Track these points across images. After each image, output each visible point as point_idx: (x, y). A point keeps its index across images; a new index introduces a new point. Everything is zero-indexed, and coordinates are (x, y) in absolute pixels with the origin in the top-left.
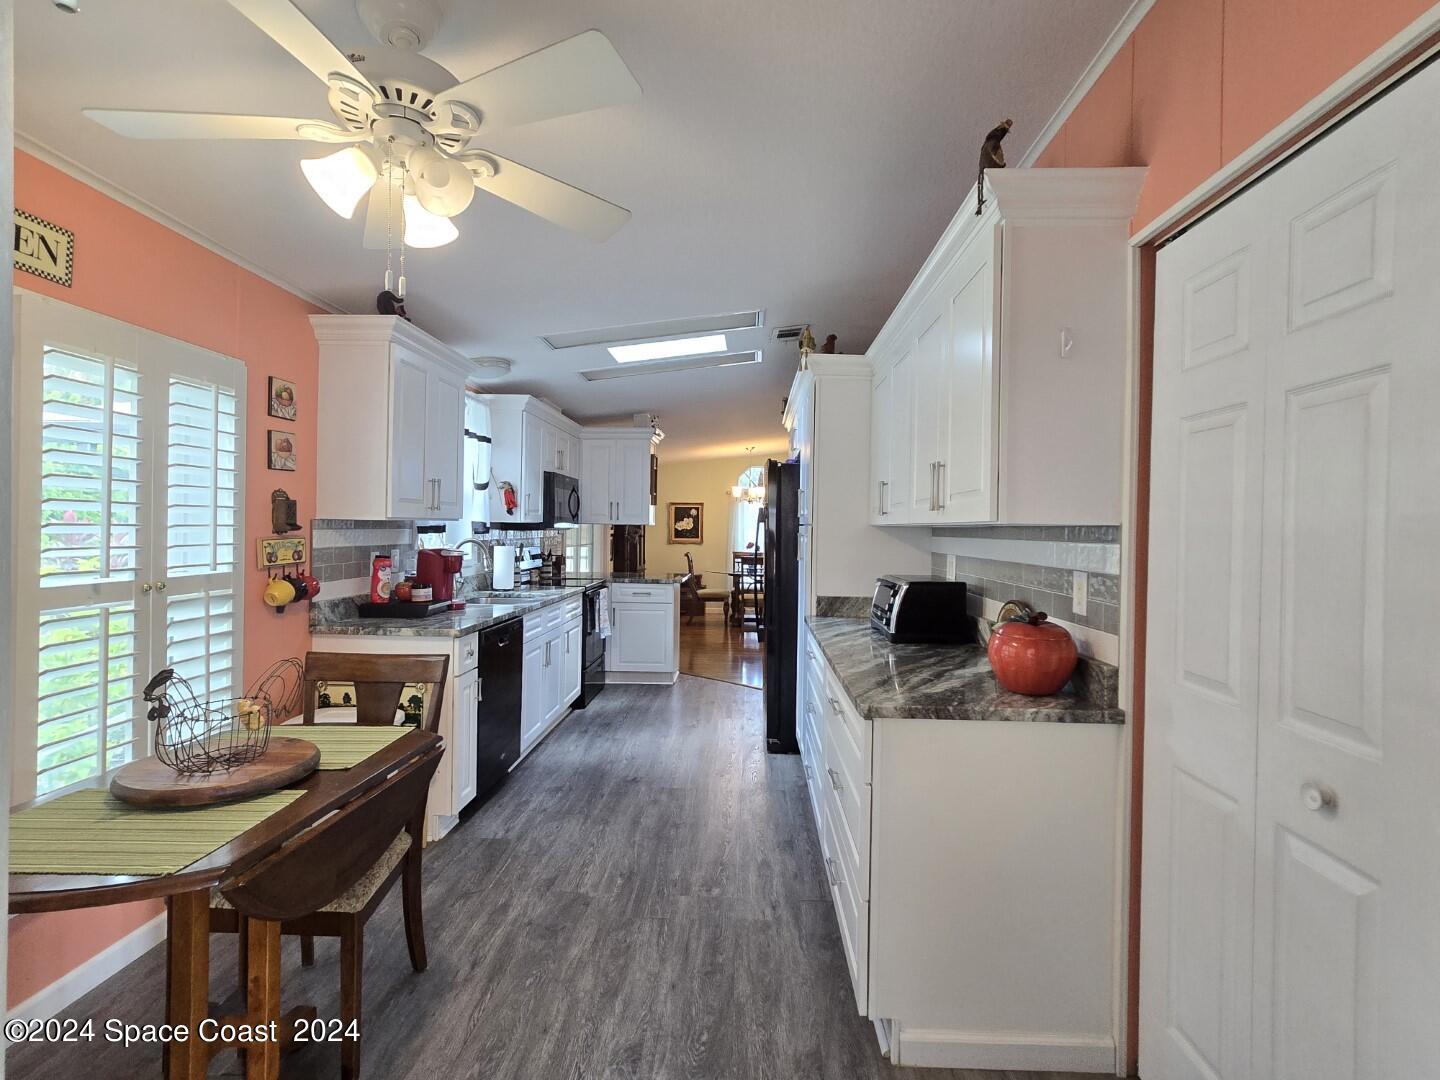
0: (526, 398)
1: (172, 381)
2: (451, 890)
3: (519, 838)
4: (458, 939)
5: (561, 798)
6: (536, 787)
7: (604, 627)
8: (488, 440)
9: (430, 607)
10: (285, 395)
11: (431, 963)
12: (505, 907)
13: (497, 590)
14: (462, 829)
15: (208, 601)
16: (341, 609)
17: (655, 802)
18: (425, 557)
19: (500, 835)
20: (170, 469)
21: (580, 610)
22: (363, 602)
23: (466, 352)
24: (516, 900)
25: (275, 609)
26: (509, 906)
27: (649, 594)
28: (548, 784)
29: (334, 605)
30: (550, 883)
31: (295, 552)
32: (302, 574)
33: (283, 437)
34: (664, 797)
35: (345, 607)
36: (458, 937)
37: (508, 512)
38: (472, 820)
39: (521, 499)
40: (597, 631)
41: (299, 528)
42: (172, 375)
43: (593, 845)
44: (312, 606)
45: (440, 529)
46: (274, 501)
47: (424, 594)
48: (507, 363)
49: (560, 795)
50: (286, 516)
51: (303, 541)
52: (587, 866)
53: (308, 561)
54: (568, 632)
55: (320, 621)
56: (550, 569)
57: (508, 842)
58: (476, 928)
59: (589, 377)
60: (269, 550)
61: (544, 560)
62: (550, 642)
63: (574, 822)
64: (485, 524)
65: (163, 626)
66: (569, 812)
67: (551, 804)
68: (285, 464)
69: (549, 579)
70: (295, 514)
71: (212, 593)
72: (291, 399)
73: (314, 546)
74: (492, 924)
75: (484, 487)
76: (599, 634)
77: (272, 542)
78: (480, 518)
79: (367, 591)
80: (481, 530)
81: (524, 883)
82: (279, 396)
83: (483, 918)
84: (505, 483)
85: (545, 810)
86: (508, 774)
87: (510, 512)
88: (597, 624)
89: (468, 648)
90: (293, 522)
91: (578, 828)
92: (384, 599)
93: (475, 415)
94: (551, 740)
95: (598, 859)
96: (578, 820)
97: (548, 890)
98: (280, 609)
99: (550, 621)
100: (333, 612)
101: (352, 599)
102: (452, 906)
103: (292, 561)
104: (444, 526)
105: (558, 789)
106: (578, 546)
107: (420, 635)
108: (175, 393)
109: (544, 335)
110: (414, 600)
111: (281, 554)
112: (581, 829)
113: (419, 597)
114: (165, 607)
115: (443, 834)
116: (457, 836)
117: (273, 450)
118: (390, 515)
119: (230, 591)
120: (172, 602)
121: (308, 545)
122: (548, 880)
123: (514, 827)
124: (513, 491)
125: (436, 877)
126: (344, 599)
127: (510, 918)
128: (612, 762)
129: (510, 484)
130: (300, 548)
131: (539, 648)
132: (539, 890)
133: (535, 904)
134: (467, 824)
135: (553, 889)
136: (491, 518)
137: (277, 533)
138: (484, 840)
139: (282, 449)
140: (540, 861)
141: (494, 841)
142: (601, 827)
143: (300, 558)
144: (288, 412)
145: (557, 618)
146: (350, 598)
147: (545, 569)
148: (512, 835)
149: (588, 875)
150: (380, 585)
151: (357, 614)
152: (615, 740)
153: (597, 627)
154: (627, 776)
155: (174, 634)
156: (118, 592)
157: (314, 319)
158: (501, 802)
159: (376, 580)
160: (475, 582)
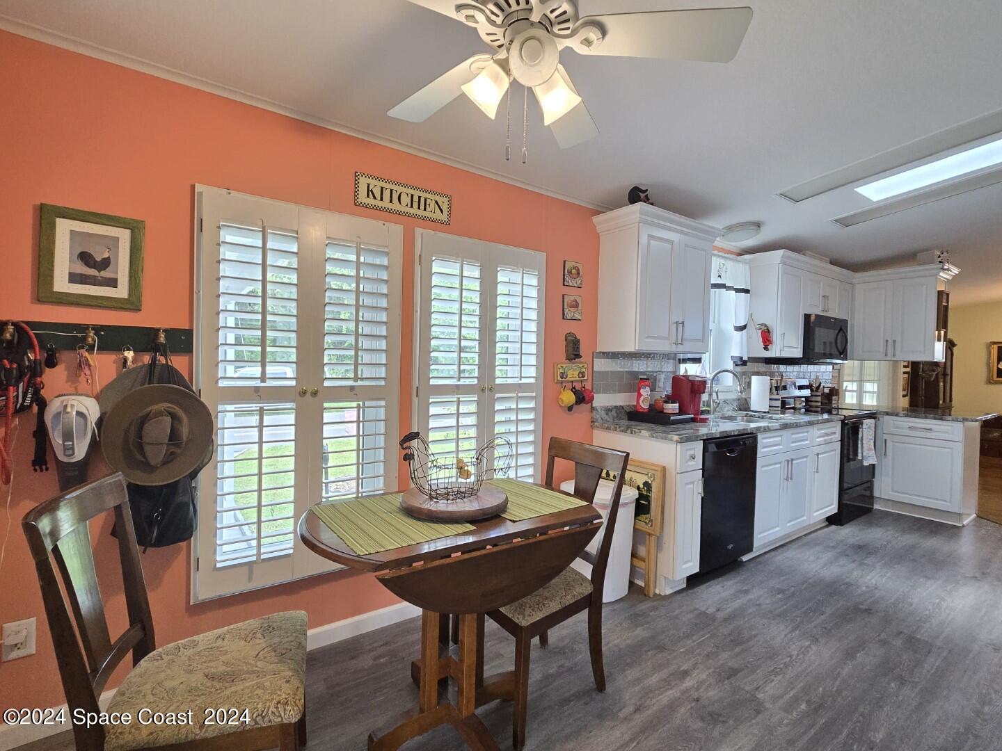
0: (781, 252)
1: (499, 269)
2: (653, 637)
3: (725, 620)
4: (638, 680)
5: (780, 600)
6: (761, 582)
7: (867, 455)
8: (747, 291)
9: (672, 418)
10: (574, 271)
11: (609, 688)
12: (685, 674)
13: (753, 411)
14: (685, 594)
15: (518, 399)
16: (614, 413)
17: (884, 643)
18: (677, 381)
19: (710, 611)
20: (498, 320)
21: (838, 436)
22: (631, 410)
23: (717, 223)
24: (697, 671)
25: (566, 409)
26: (689, 675)
27: (930, 430)
28: (774, 583)
29: (608, 410)
30: (733, 673)
31: (580, 372)
32: (584, 387)
33: (572, 298)
34: (898, 643)
35: (616, 412)
36: (638, 679)
37: (765, 349)
38: (695, 590)
39: (776, 337)
40: (860, 457)
41: (581, 357)
42: (499, 265)
43: (791, 657)
44: (593, 409)
45: (698, 361)
46: (566, 340)
47: (673, 407)
48: (758, 225)
49: (780, 596)
50: (573, 350)
51: (586, 366)
52: (776, 674)
53: (590, 378)
54: (818, 454)
55: (597, 420)
56: (819, 399)
57: (714, 620)
58: (654, 680)
59: (844, 222)
60: (561, 371)
61: (812, 391)
62: (792, 460)
63: (782, 627)
64: (742, 358)
65: (494, 413)
66: (782, 615)
67: (768, 602)
68: (573, 316)
69: (817, 407)
70: (578, 348)
71: (520, 395)
72: (579, 274)
73: (595, 370)
74: (667, 683)
75: (744, 328)
76: (861, 461)
77: (564, 366)
78: (736, 354)
79: (635, 403)
80: (739, 363)
81: (711, 661)
82: (570, 272)
83: (663, 674)
84: (762, 325)
85: (759, 605)
86: (742, 562)
87: (766, 348)
88: (860, 451)
89: (692, 452)
90: (577, 353)
91: (784, 633)
92: (644, 409)
93: (732, 271)
94: (794, 546)
95: (790, 673)
96: (787, 627)
97: (728, 679)
98: (570, 408)
99: (793, 442)
100: (607, 414)
101: (622, 407)
102: (646, 652)
103: (578, 378)
104: (701, 359)
105: (780, 591)
106: (861, 382)
107: (653, 437)
108: (501, 277)
109: (779, 192)
110: (665, 411)
111: (570, 373)
112: (785, 636)
113: (667, 409)
114: (494, 401)
115: (668, 591)
116: (678, 597)
117: (566, 307)
118: (637, 348)
119: (534, 394)
120: (498, 398)
121: (591, 368)
122: (732, 669)
123: (726, 609)
124: (769, 331)
125: (647, 623)
126: (615, 407)
127: (684, 685)
128: (849, 585)
129: (766, 326)
130: (583, 370)
131: (780, 463)
132: (720, 674)
133: (710, 685)
134: (691, 591)
135: (732, 680)
136: (748, 352)
137: (569, 360)
138: (696, 609)
139: (572, 306)
140: (733, 649)
141: (703, 614)
142: (807, 643)
143: (583, 377)
144: (576, 282)
145: (806, 440)
146: (620, 406)
147: (814, 399)
148: (720, 615)
149: (773, 684)
150: (642, 398)
151: (627, 418)
152: (861, 564)
153: (860, 455)
154: (861, 603)
155: (498, 418)
156: (467, 389)
157: (596, 219)
158: (725, 583)
159: (639, 395)
160: (735, 404)
